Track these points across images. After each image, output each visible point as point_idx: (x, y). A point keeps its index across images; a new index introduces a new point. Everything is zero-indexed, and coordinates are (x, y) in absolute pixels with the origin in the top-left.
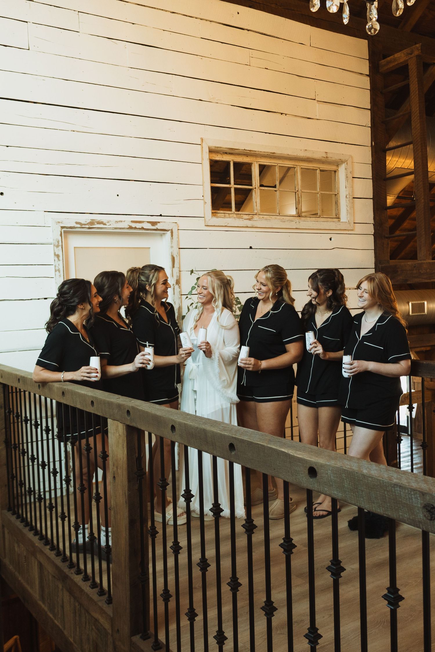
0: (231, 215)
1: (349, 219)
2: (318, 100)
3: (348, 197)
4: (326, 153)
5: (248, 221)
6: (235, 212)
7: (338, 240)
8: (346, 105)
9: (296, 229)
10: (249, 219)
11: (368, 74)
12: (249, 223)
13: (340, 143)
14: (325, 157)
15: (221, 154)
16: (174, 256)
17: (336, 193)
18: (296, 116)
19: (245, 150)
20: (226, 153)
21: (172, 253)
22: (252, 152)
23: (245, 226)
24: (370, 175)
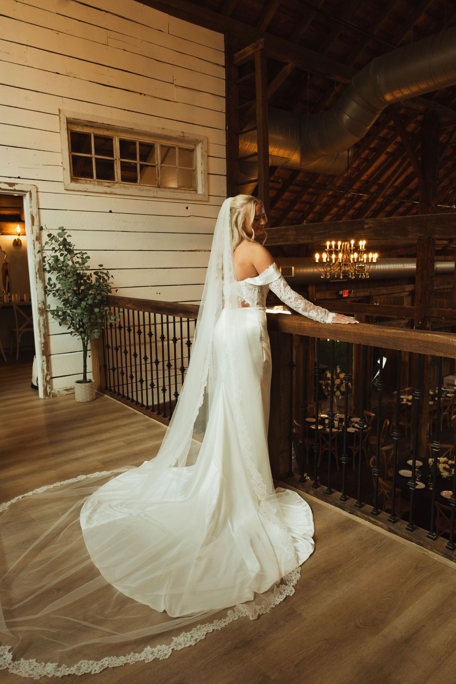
0: (92, 182)
1: (204, 192)
2: (176, 84)
3: (203, 172)
4: (183, 132)
5: (107, 188)
6: (96, 179)
7: (194, 209)
8: (203, 92)
9: (154, 197)
10: (109, 187)
11: (224, 65)
12: (108, 190)
13: (197, 125)
14: (182, 136)
15: (82, 126)
16: (33, 215)
17: (194, 169)
18: (154, 97)
19: (103, 123)
20: (86, 126)
21: (31, 212)
22: (110, 126)
23: (104, 192)
24: (224, 155)
